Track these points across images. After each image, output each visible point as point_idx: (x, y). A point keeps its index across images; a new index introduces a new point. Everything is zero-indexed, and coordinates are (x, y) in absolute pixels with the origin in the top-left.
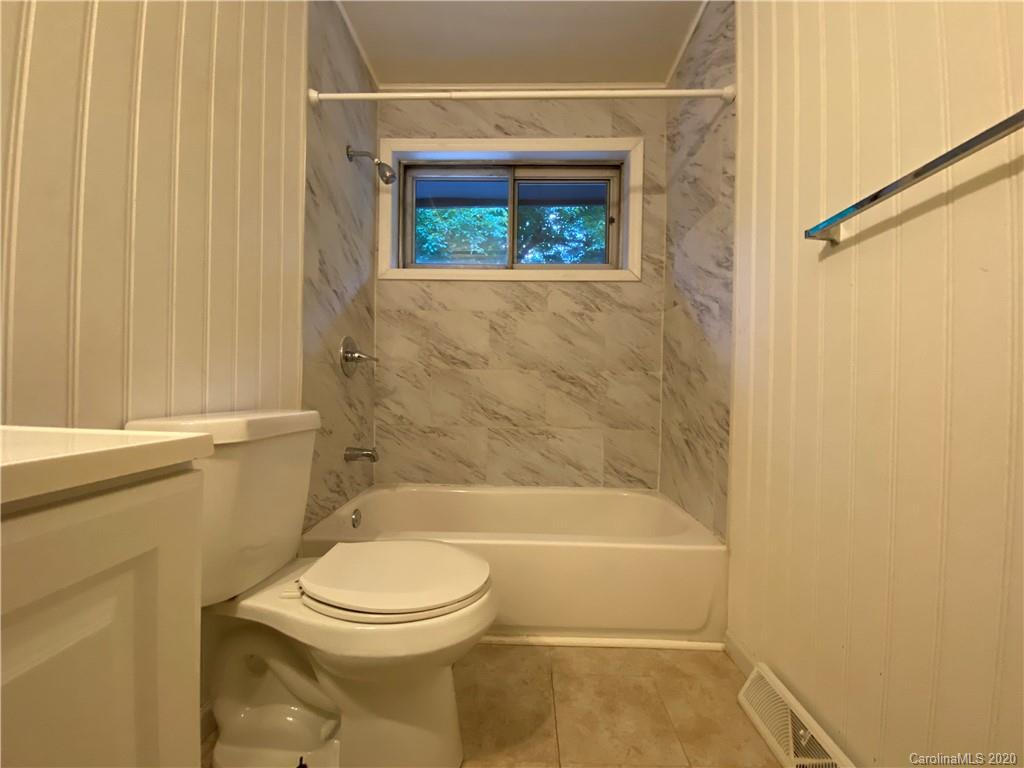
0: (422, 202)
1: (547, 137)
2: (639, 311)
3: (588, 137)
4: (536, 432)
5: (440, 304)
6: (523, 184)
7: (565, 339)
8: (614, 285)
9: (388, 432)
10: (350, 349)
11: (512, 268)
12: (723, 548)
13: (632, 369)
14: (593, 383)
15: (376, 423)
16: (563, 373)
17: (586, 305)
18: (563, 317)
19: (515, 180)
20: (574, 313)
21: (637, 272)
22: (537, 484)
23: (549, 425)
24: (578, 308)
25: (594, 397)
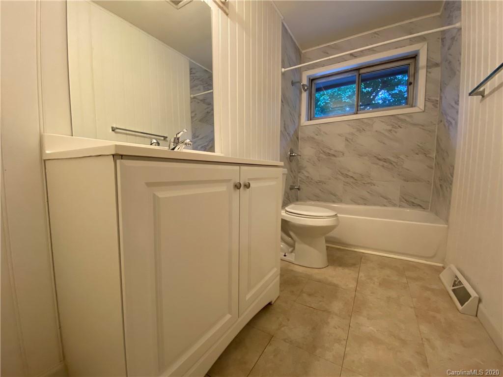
0: (318, 90)
1: (375, 53)
2: (423, 126)
3: (396, 48)
4: (366, 183)
5: (324, 132)
6: (364, 75)
7: (381, 142)
8: (409, 115)
9: (303, 182)
10: (292, 152)
11: (357, 114)
12: (446, 226)
13: (417, 154)
14: (395, 161)
15: (299, 179)
16: (380, 157)
17: (393, 126)
18: (381, 132)
19: (359, 75)
20: (386, 130)
21: (422, 107)
22: (365, 204)
23: (372, 180)
24: (389, 128)
25: (396, 168)
